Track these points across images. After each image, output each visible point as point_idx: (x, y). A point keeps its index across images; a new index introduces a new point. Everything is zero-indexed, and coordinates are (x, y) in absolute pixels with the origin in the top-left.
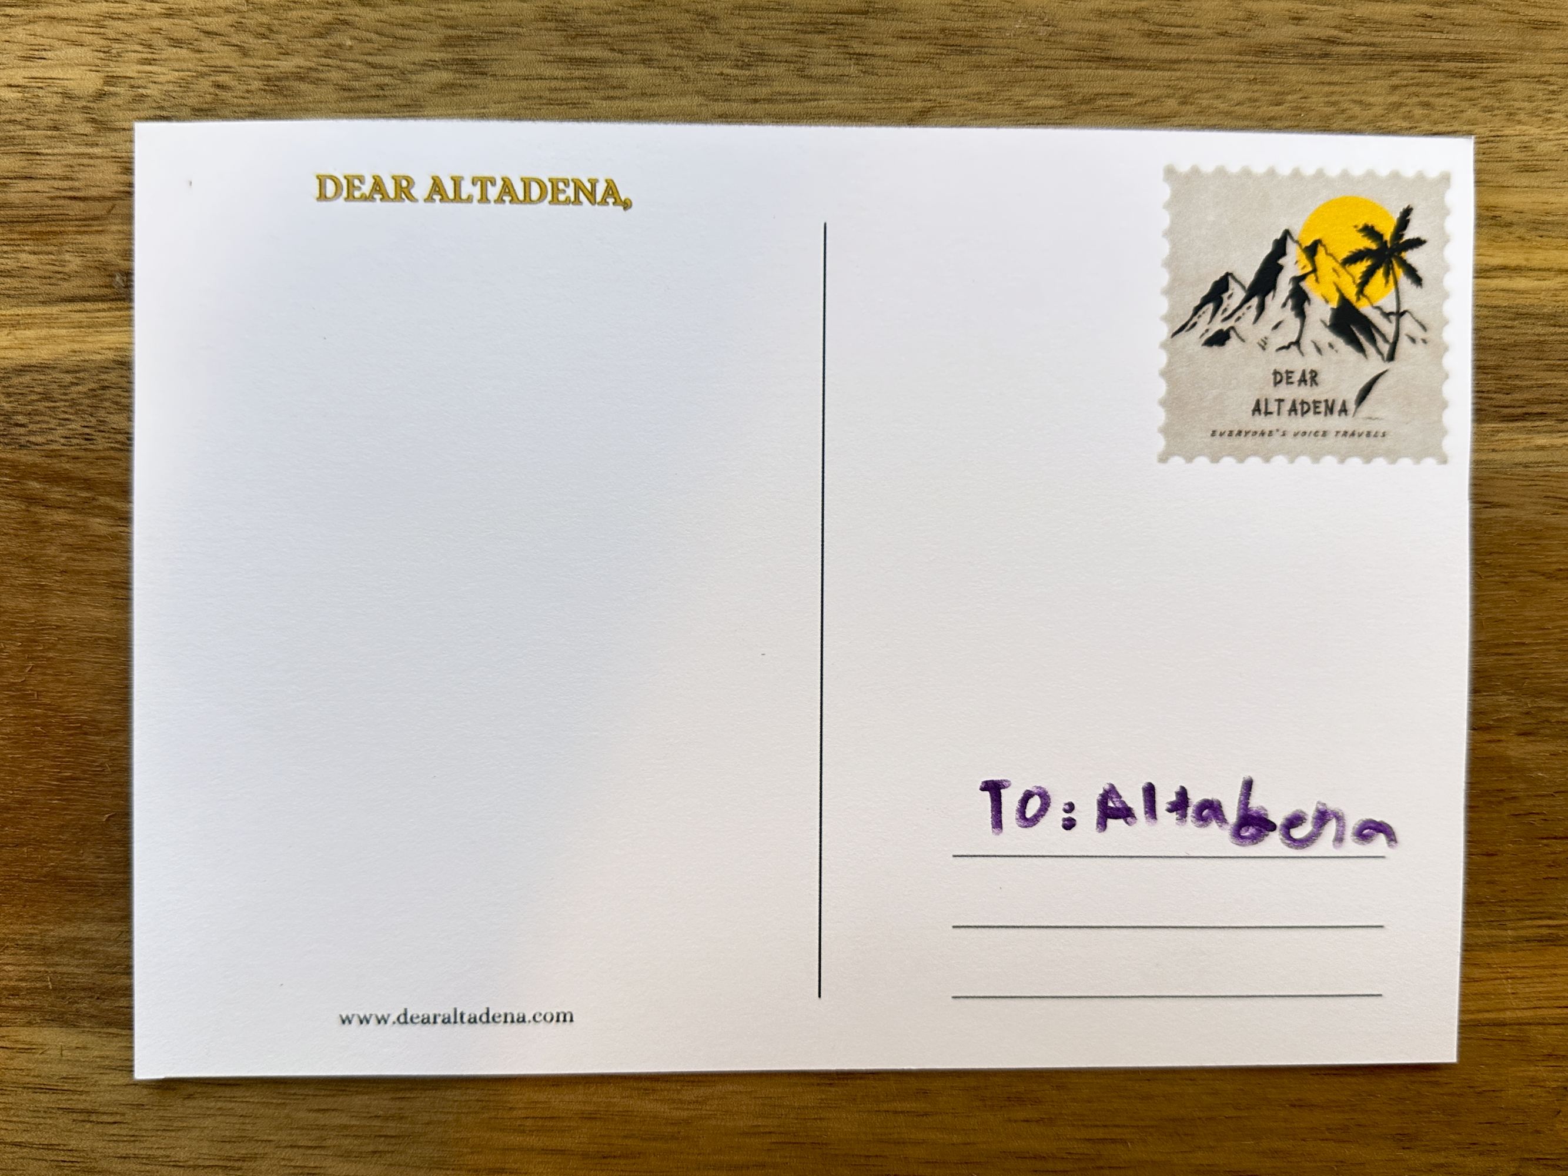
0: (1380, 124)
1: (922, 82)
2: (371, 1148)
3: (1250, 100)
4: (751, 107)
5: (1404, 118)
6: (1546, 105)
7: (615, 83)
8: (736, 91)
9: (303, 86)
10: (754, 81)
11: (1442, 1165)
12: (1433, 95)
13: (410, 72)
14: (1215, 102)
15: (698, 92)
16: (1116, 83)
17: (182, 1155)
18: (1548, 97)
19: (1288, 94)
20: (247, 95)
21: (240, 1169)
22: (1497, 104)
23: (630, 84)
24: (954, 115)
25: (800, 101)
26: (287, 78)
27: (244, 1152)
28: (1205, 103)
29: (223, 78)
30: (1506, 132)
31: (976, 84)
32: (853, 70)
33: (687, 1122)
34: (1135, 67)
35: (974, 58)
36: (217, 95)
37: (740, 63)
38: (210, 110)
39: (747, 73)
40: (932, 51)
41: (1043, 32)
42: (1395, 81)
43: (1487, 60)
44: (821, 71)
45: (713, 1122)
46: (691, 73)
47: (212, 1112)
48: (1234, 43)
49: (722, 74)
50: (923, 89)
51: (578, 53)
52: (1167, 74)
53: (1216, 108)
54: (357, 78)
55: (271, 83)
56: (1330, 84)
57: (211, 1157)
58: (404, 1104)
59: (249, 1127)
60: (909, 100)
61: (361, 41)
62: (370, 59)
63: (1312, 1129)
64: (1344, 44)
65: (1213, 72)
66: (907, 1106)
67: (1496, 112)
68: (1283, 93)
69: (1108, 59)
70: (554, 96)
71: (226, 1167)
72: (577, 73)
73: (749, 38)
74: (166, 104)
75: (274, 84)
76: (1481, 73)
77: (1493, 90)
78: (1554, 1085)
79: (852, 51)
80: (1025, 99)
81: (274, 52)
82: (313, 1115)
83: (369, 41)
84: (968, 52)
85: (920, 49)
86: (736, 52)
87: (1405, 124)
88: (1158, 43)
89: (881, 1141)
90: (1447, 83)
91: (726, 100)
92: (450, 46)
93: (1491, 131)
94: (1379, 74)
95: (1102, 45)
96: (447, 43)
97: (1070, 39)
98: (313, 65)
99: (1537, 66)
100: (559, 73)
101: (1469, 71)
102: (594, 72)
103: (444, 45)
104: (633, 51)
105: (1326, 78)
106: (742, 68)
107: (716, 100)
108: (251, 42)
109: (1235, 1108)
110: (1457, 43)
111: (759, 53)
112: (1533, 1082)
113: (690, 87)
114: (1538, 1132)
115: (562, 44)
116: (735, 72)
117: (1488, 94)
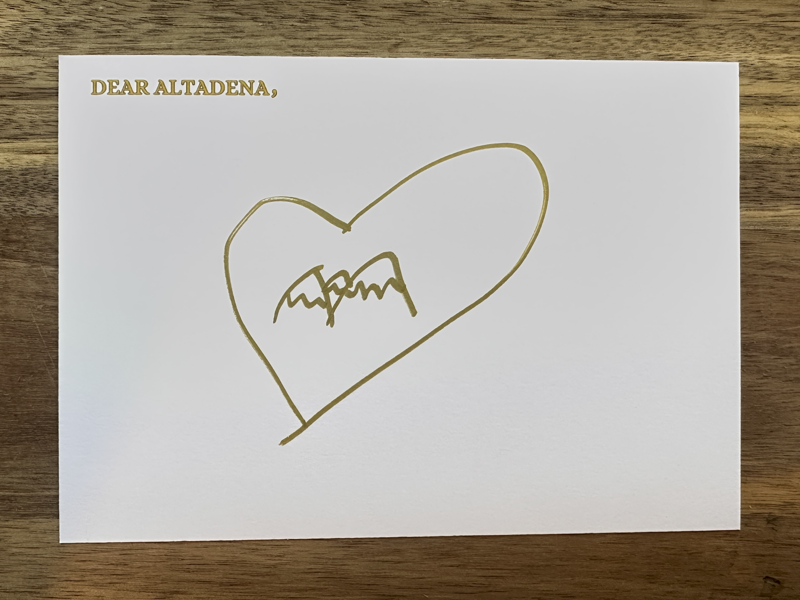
0: (631, 51)
1: (395, 30)
2: (109, 581)
3: (564, 39)
4: (308, 42)
5: (644, 48)
6: (719, 41)
7: (238, 29)
8: (300, 34)
9: (77, 30)
10: (309, 29)
11: (671, 592)
12: (659, 36)
13: (133, 24)
14: (546, 40)
15: (280, 35)
16: (494, 31)
17: (8, 586)
18: (719, 36)
19: (584, 35)
20: (48, 34)
21: (39, 593)
22: (693, 40)
23: (246, 30)
24: (412, 46)
25: (333, 39)
26: (69, 26)
27: (41, 584)
28: (540, 41)
29: (36, 25)
30: (697, 54)
31: (423, 31)
32: (359, 23)
33: (275, 566)
34: (504, 23)
35: (421, 18)
36: (32, 34)
37: (302, 20)
38: (29, 42)
39: (306, 25)
40: (400, 14)
41: (457, 4)
42: (639, 29)
43: (687, 18)
44: (343, 24)
45: (288, 566)
46: (277, 25)
47: (24, 563)
48: (555, 10)
49: (292, 25)
50: (396, 34)
51: (219, 15)
52: (521, 26)
53: (546, 43)
54: (106, 26)
55: (60, 28)
56: (605, 30)
57: (24, 587)
58: (126, 557)
59: (43, 570)
60: (389, 39)
61: (107, 7)
62: (112, 16)
63: (602, 572)
64: (613, 10)
65: (544, 25)
66: (389, 558)
67: (691, 45)
68: (581, 35)
69: (490, 18)
70: (207, 36)
71: (32, 592)
72: (219, 25)
73: (306, 7)
74: (6, 38)
75: (63, 29)
76: (684, 24)
77: (690, 33)
78: (730, 550)
79: (359, 14)
80: (448, 38)
81: (62, 12)
82: (79, 563)
83: (111, 7)
84: (419, 15)
85: (395, 13)
86: (300, 14)
87: (644, 51)
88: (516, 10)
89: (376, 577)
90: (666, 29)
91: (295, 38)
92: (153, 10)
93: (689, 54)
94: (630, 25)
95: (487, 11)
96: (152, 9)
97: (471, 9)
98: (82, 19)
99: (713, 20)
100: (209, 25)
101: (678, 23)
102: (227, 24)
103: (150, 10)
104: (247, 14)
105: (603, 27)
106: (303, 22)
107: (290, 38)
108: (50, 7)
109: (561, 560)
110: (671, 8)
111: (311, 15)
112: (718, 548)
113: (276, 32)
114: (722, 575)
115: (211, 10)
116: (299, 24)
117: (688, 35)
